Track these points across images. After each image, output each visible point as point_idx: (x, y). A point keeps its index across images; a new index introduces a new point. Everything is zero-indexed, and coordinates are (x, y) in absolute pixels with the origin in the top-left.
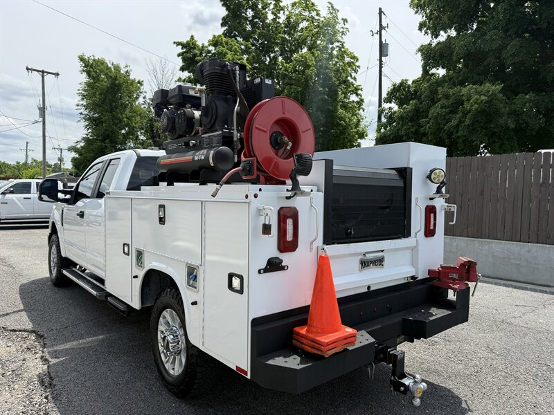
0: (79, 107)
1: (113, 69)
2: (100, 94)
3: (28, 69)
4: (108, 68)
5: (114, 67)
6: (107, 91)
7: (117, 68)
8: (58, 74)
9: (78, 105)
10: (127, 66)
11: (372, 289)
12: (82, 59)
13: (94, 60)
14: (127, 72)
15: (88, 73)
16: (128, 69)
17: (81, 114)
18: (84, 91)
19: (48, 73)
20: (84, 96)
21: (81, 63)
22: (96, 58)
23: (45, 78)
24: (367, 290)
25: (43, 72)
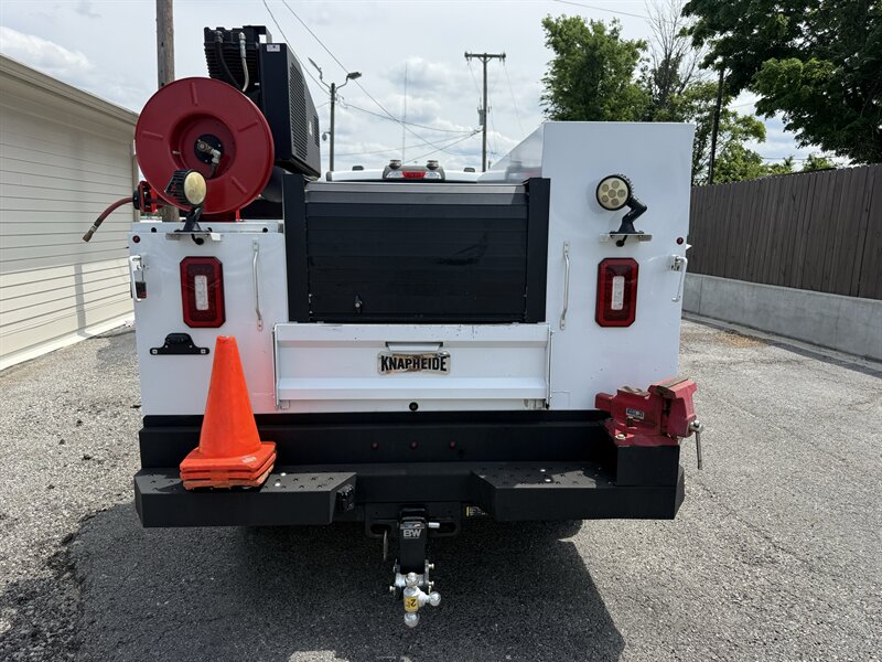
0: (544, 101)
1: (591, 31)
2: (572, 76)
3: (467, 55)
4: (584, 31)
5: (594, 27)
6: (581, 70)
7: (599, 28)
8: (504, 56)
9: (542, 99)
10: (614, 22)
11: (420, 409)
12: (547, 24)
13: (565, 22)
14: (615, 30)
15: (555, 45)
16: (615, 26)
17: (546, 111)
18: (553, 73)
19: (491, 56)
20: (551, 82)
21: (547, 31)
22: (568, 18)
23: (488, 64)
24: (408, 409)
25: (485, 56)
